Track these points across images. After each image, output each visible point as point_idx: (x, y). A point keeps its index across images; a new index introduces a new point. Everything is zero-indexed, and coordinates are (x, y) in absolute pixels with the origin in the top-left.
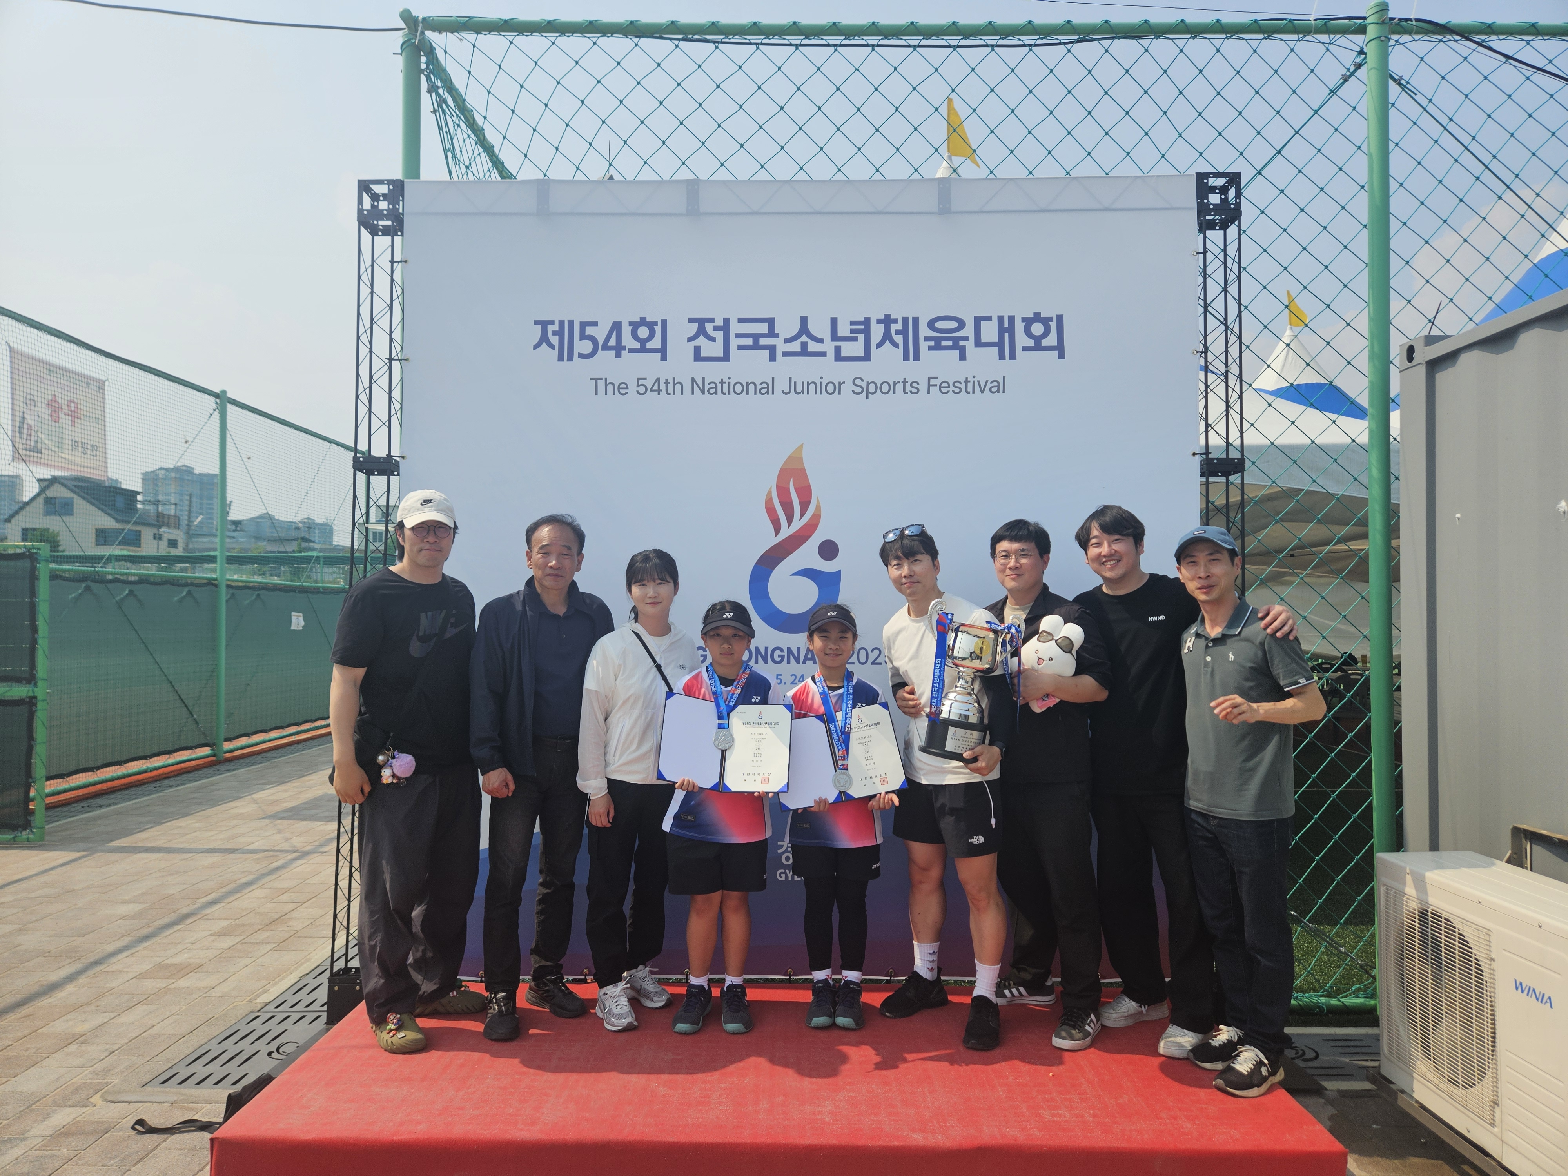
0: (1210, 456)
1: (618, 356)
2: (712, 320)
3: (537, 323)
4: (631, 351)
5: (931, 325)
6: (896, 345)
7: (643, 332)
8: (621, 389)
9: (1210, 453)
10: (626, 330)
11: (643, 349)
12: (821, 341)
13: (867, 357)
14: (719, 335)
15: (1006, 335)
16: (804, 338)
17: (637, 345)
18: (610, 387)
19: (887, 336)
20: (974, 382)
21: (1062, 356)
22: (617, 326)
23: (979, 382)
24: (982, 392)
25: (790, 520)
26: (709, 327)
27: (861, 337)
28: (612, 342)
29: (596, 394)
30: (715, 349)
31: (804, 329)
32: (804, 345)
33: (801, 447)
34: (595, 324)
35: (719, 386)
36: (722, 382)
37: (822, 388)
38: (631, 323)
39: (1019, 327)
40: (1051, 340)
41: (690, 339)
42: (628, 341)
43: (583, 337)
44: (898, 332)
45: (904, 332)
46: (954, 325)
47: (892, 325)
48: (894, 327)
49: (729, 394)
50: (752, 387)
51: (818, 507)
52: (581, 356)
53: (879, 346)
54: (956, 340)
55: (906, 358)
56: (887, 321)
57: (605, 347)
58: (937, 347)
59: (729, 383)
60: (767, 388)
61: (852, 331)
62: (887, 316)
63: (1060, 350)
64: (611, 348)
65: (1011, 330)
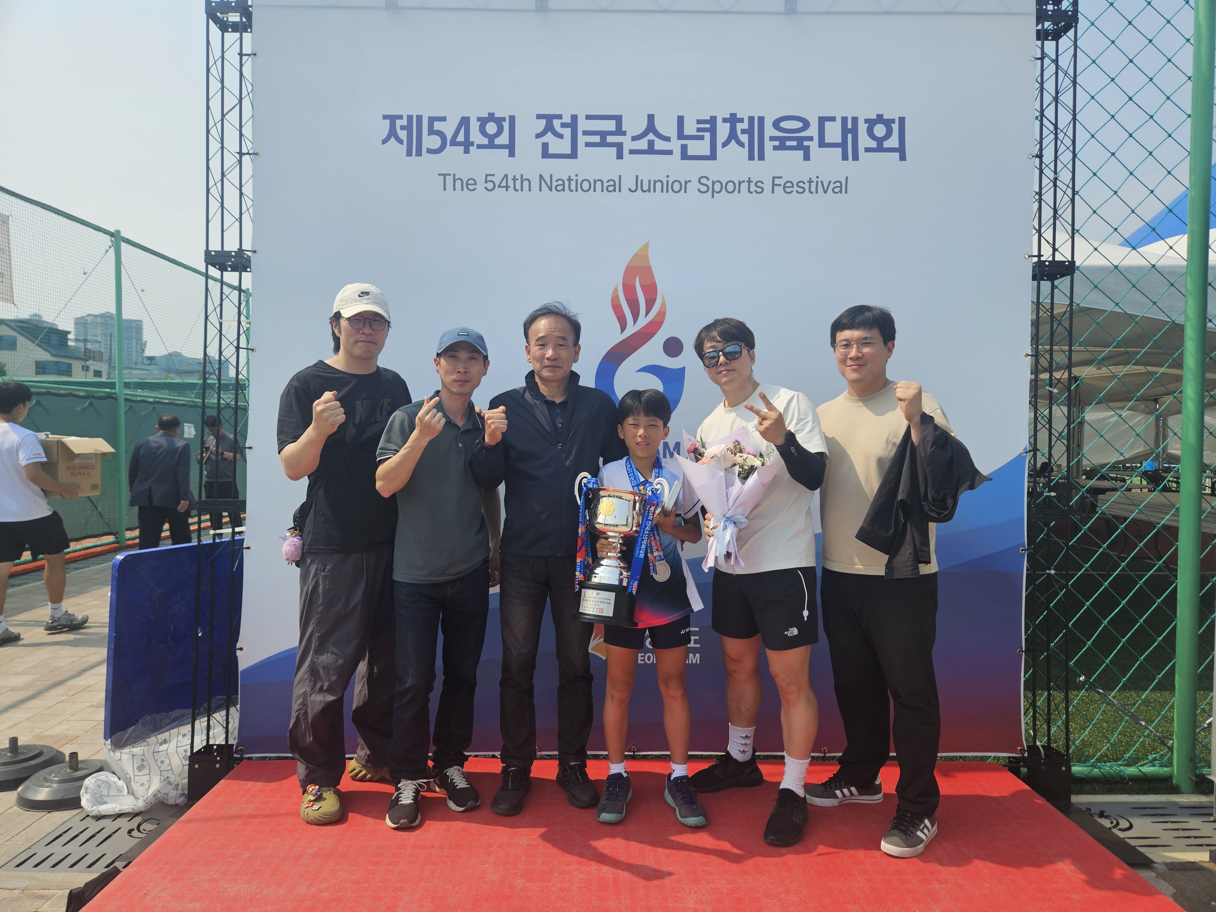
0: (1042, 259)
1: (467, 151)
2: (560, 117)
3: (385, 117)
4: (479, 147)
5: (776, 125)
6: (742, 145)
7: (491, 128)
8: (469, 185)
9: (1042, 256)
10: (475, 126)
11: (491, 145)
12: (668, 139)
13: (713, 156)
14: (567, 132)
15: (850, 136)
16: (651, 136)
17: (485, 141)
18: (458, 183)
19: (733, 136)
20: (817, 182)
21: (903, 158)
22: (465, 122)
23: (822, 182)
24: (825, 192)
25: (635, 318)
26: (557, 123)
27: (707, 135)
28: (461, 138)
29: (445, 189)
30: (562, 146)
31: (651, 127)
32: (651, 143)
33: (646, 246)
34: (444, 119)
35: (567, 183)
36: (570, 180)
37: (668, 186)
38: (479, 119)
39: (862, 128)
40: (893, 142)
41: (538, 136)
42: (476, 137)
43: (431, 132)
44: (743, 131)
45: (749, 132)
46: (799, 125)
47: (738, 124)
48: (739, 126)
49: (577, 191)
50: (599, 184)
51: (663, 305)
52: (429, 151)
53: (725, 145)
54: (801, 140)
55: (751, 157)
56: (733, 120)
57: (454, 143)
58: (782, 146)
59: (577, 180)
60: (614, 186)
61: (699, 130)
62: (733, 115)
63: (901, 151)
64: (459, 144)
65: (854, 131)
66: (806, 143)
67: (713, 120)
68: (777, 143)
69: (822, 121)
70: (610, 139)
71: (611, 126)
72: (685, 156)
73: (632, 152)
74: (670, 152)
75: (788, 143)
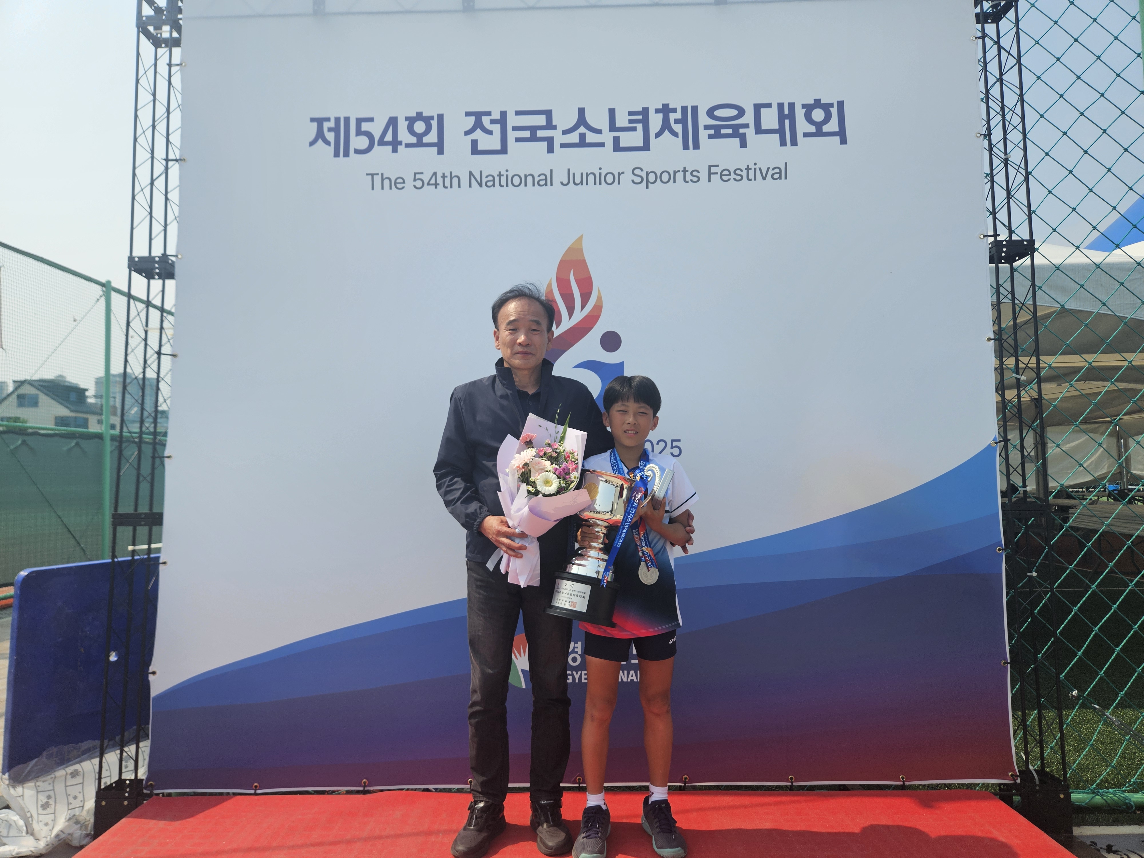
0: (999, 238)
1: (395, 150)
2: (489, 113)
3: (312, 120)
4: (408, 145)
5: (710, 113)
6: (676, 134)
7: (420, 127)
8: (398, 183)
9: (999, 235)
10: (402, 126)
11: (420, 144)
12: (599, 132)
13: (646, 147)
14: (496, 129)
15: (787, 122)
16: (582, 129)
17: (413, 140)
18: (386, 182)
19: (666, 126)
20: (755, 169)
22: (393, 122)
23: (760, 169)
24: (764, 179)
25: (571, 311)
26: (486, 120)
27: (640, 127)
28: (389, 137)
29: (373, 189)
30: (493, 142)
31: (582, 120)
32: (582, 136)
33: (581, 238)
34: (371, 120)
35: (497, 179)
36: (500, 175)
37: (600, 179)
38: (407, 119)
39: (800, 113)
40: (832, 126)
41: (467, 133)
42: (404, 136)
43: (359, 132)
44: (677, 121)
45: (683, 121)
46: (734, 112)
47: (671, 114)
48: (672, 116)
49: (507, 186)
50: (529, 179)
51: (599, 299)
52: (357, 151)
53: (658, 135)
54: (736, 128)
55: (686, 147)
56: (665, 110)
57: (382, 142)
58: (717, 134)
59: (507, 176)
60: (546, 180)
61: (631, 121)
62: (666, 106)
63: (842, 135)
64: (387, 143)
65: (792, 116)
66: (742, 131)
67: (645, 112)
68: (712, 132)
69: (758, 108)
70: (540, 134)
71: (541, 120)
72: (617, 147)
73: (563, 146)
74: (602, 145)
75: (723, 131)
